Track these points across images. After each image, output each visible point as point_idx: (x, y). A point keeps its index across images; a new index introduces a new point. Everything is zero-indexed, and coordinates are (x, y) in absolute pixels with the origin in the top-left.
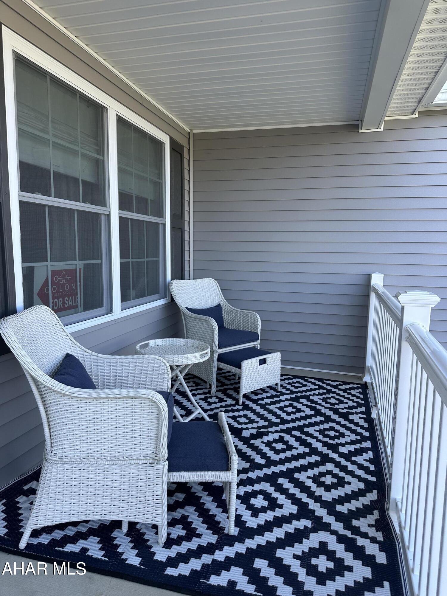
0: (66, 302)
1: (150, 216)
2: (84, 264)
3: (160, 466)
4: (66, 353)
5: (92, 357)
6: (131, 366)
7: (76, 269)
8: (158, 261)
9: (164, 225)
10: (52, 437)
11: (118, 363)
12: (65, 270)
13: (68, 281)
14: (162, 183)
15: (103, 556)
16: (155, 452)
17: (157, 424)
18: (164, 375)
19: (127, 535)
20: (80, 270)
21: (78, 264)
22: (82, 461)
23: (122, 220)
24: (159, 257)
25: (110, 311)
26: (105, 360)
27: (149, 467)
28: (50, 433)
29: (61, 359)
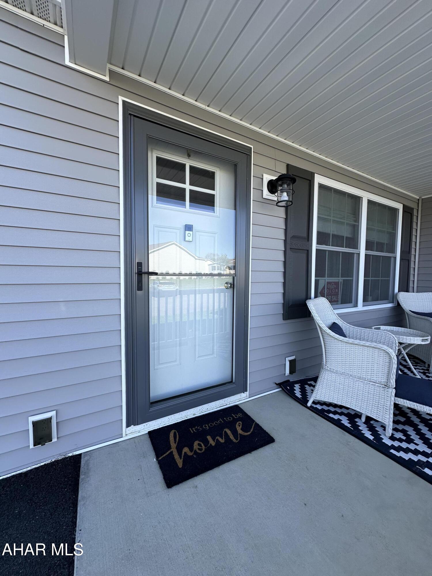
0: (333, 298)
1: (386, 252)
2: (343, 280)
3: (390, 390)
4: (333, 322)
5: (347, 326)
6: (370, 334)
7: (339, 282)
8: (389, 280)
9: (395, 258)
10: (326, 358)
11: (362, 332)
12: (333, 282)
13: (335, 287)
14: (395, 233)
15: (350, 426)
16: (386, 382)
17: (389, 366)
18: (393, 344)
19: (364, 423)
20: (341, 282)
21: (340, 279)
22: (341, 374)
23: (367, 256)
24: (389, 277)
25: (356, 305)
26: (355, 329)
27: (382, 389)
28: (326, 356)
29: (331, 324)
